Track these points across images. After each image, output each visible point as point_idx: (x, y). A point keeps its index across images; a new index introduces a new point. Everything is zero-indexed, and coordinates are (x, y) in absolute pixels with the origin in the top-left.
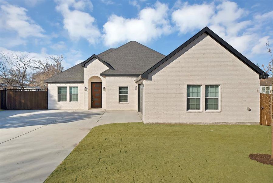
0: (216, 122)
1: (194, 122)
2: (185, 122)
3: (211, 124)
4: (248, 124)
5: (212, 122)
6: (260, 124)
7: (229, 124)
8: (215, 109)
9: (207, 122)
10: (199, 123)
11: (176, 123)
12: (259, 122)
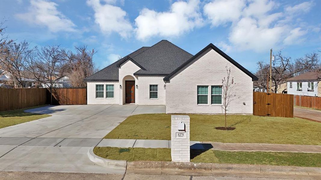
0: (219, 113)
1: (203, 113)
2: (196, 113)
3: (216, 114)
4: (244, 115)
5: (216, 113)
6: (253, 115)
7: (229, 115)
8: (219, 103)
9: (213, 113)
10: (207, 114)
11: (189, 113)
12: (252, 113)
